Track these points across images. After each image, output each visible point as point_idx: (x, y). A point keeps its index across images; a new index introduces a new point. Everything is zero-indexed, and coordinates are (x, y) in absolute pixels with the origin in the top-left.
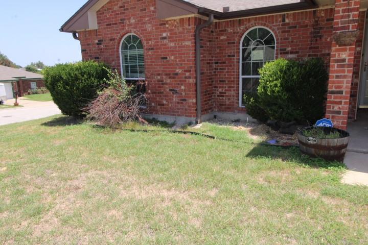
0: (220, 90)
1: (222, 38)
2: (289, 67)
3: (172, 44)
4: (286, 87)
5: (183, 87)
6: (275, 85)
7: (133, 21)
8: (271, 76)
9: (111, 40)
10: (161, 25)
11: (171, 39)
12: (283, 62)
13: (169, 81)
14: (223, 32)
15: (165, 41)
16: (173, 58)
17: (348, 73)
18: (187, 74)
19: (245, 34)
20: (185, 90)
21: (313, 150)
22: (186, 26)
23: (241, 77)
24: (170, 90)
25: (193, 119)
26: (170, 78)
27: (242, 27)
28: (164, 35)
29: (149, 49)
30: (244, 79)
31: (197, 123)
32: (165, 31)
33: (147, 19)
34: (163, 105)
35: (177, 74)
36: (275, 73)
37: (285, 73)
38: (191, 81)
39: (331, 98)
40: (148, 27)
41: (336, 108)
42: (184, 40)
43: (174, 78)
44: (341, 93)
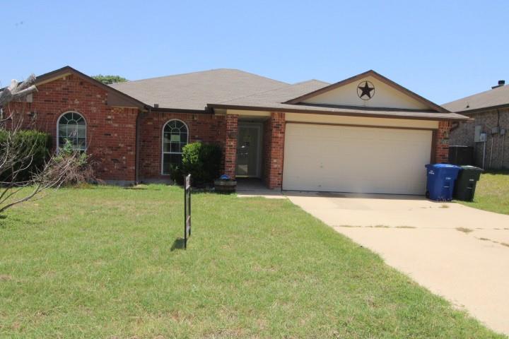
0: (147, 162)
1: (149, 123)
2: (202, 147)
3: (116, 125)
4: (201, 159)
5: (124, 158)
6: (195, 158)
7: (77, 102)
8: (191, 152)
9: (48, 114)
10: (107, 109)
11: (115, 121)
12: (198, 144)
13: (111, 152)
14: (151, 119)
15: (109, 122)
16: (116, 135)
17: (234, 152)
18: (129, 148)
19: (166, 123)
20: (126, 160)
21: (222, 189)
22: (130, 114)
23: (163, 153)
24: (112, 160)
25: (133, 182)
26: (112, 150)
27: (165, 118)
28: (109, 117)
29: (93, 127)
30: (165, 155)
31: (136, 184)
32: (110, 115)
33: (92, 103)
34: (104, 171)
35: (119, 147)
36: (195, 151)
37: (200, 151)
38: (132, 153)
39: (227, 164)
40: (94, 109)
41: (230, 169)
42: (127, 123)
43: (116, 150)
44: (231, 162)
